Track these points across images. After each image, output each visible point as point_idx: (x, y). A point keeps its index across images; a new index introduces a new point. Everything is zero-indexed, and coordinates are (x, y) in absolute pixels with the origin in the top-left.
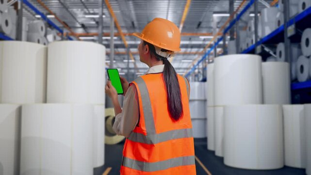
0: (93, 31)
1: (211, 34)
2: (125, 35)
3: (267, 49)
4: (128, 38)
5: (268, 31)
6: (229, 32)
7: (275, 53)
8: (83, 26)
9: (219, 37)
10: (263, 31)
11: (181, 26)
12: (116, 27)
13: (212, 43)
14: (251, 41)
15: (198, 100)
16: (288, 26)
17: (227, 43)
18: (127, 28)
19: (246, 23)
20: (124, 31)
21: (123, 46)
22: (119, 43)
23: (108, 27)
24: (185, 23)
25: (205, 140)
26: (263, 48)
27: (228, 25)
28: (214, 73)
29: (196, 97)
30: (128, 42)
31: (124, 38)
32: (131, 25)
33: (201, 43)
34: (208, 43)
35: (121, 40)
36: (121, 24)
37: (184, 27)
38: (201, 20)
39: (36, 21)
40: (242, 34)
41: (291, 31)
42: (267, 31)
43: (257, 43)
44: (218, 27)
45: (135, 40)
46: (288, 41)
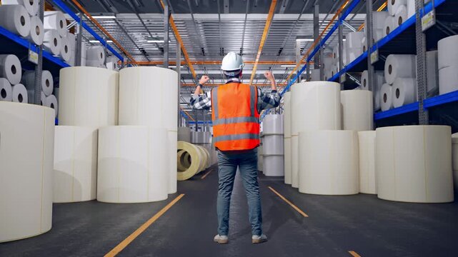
0: (155, 59)
1: (293, 63)
2: (193, 63)
3: (352, 78)
4: (197, 67)
5: (353, 58)
6: (313, 59)
7: (360, 82)
8: (144, 53)
9: (303, 66)
10: (348, 57)
11: (259, 53)
12: (183, 54)
13: (295, 73)
14: (336, 69)
15: (276, 135)
16: (371, 53)
17: (310, 73)
18: (195, 55)
19: (332, 49)
20: (192, 59)
21: (190, 77)
22: (186, 72)
23: (173, 54)
24: (264, 49)
25: (283, 177)
26: (347, 76)
27: (312, 51)
28: (291, 102)
29: (274, 132)
30: (196, 72)
31: (192, 67)
32: (200, 51)
33: (283, 72)
34: (290, 72)
35: (188, 69)
36: (188, 50)
37: (262, 54)
38: (282, 46)
39: (94, 47)
40: (327, 61)
41: (374, 57)
42: (351, 57)
43: (342, 72)
44: (302, 55)
45: (205, 69)
46: (371, 68)
